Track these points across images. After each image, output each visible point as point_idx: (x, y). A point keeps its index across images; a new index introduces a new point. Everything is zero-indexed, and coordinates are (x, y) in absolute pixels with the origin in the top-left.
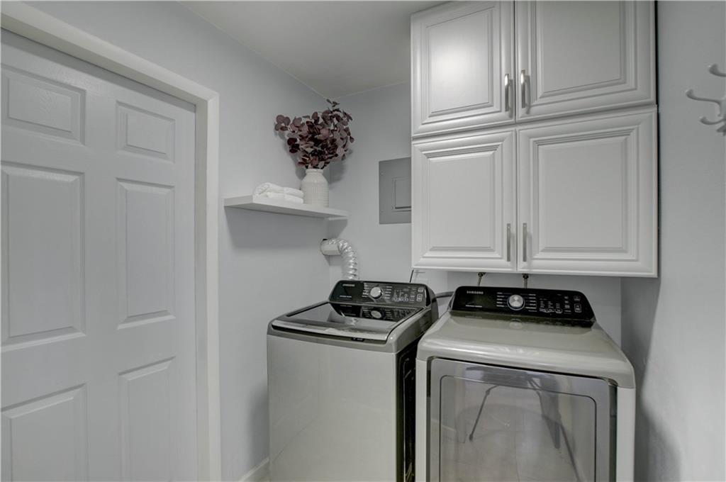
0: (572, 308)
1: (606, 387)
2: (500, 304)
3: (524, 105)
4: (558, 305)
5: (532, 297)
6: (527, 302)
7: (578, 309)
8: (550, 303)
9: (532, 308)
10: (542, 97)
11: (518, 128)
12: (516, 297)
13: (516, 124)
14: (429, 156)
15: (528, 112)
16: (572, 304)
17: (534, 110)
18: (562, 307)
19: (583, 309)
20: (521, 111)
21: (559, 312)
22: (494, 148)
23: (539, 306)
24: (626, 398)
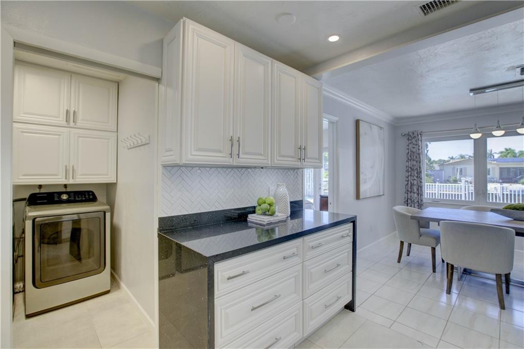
0: (89, 197)
1: (103, 213)
2: (56, 199)
3: (74, 122)
4: (83, 197)
5: (72, 195)
6: (70, 197)
7: (91, 197)
8: (80, 196)
9: (72, 198)
10: (81, 120)
11: (71, 129)
12: (65, 195)
13: (70, 127)
14: (23, 132)
15: (75, 124)
16: (89, 195)
17: (77, 124)
18: (85, 197)
19: (93, 196)
20: (72, 124)
21: (84, 199)
22: (60, 135)
23: (75, 198)
24: (108, 215)
